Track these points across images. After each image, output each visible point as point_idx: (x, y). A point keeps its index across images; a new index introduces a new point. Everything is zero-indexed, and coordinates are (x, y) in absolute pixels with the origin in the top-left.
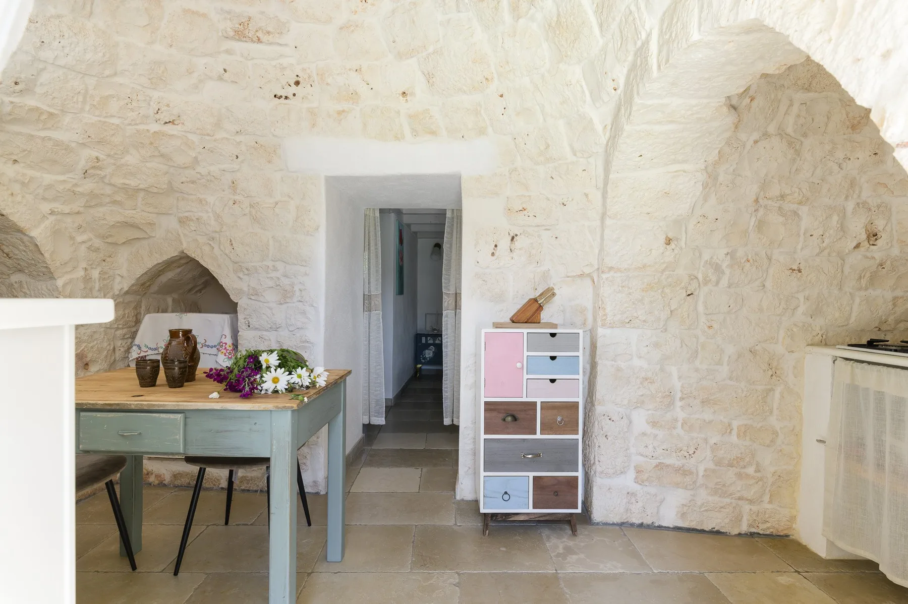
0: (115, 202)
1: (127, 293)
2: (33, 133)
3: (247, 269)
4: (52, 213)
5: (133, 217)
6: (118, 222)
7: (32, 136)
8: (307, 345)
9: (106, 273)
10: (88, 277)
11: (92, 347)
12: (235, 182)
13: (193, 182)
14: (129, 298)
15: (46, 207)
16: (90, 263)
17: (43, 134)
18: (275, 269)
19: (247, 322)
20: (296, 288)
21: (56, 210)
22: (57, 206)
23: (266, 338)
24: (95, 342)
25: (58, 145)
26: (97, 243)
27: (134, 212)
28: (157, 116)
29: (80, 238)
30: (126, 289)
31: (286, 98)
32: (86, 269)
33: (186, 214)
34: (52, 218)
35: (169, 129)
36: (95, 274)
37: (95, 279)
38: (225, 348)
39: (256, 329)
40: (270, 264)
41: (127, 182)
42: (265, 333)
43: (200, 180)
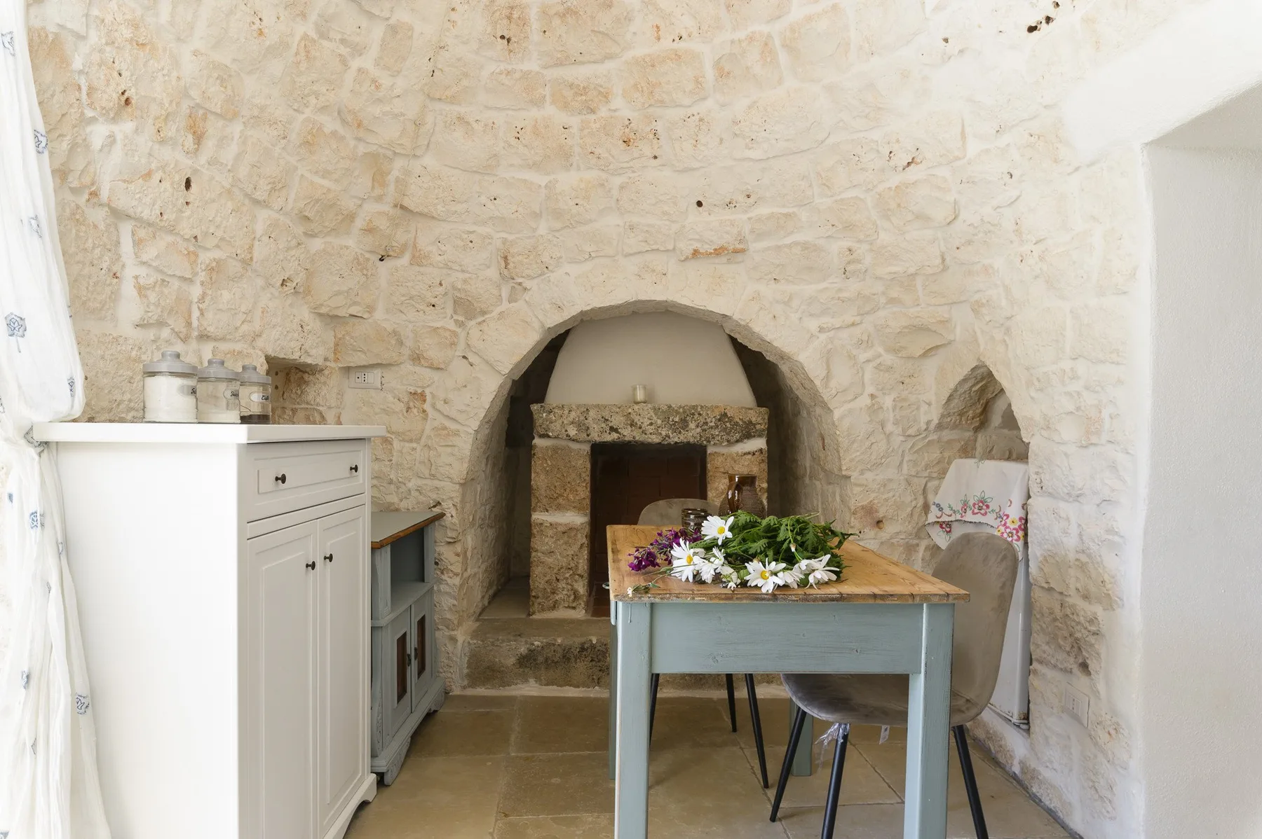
0: (892, 301)
1: (940, 427)
2: (780, 243)
3: (1039, 380)
4: (821, 330)
5: (919, 317)
6: (906, 327)
7: (779, 247)
8: (1116, 539)
9: (904, 400)
10: (876, 407)
11: (886, 500)
12: (1018, 221)
13: (969, 242)
14: (947, 435)
15: (813, 325)
16: (880, 387)
17: (788, 241)
18: (1075, 377)
19: (1038, 481)
20: (1105, 414)
21: (825, 326)
22: (826, 321)
23: (1063, 515)
24: (891, 494)
25: (807, 248)
26: (888, 359)
27: (919, 309)
28: (892, 163)
29: (863, 357)
30: (936, 421)
31: (1048, 19)
32: (872, 396)
33: (976, 297)
34: (823, 337)
35: (914, 173)
36: (888, 401)
37: (888, 409)
38: (1005, 524)
39: (1050, 495)
40: (1066, 365)
41: (893, 269)
42: (1062, 505)
43: (976, 235)
